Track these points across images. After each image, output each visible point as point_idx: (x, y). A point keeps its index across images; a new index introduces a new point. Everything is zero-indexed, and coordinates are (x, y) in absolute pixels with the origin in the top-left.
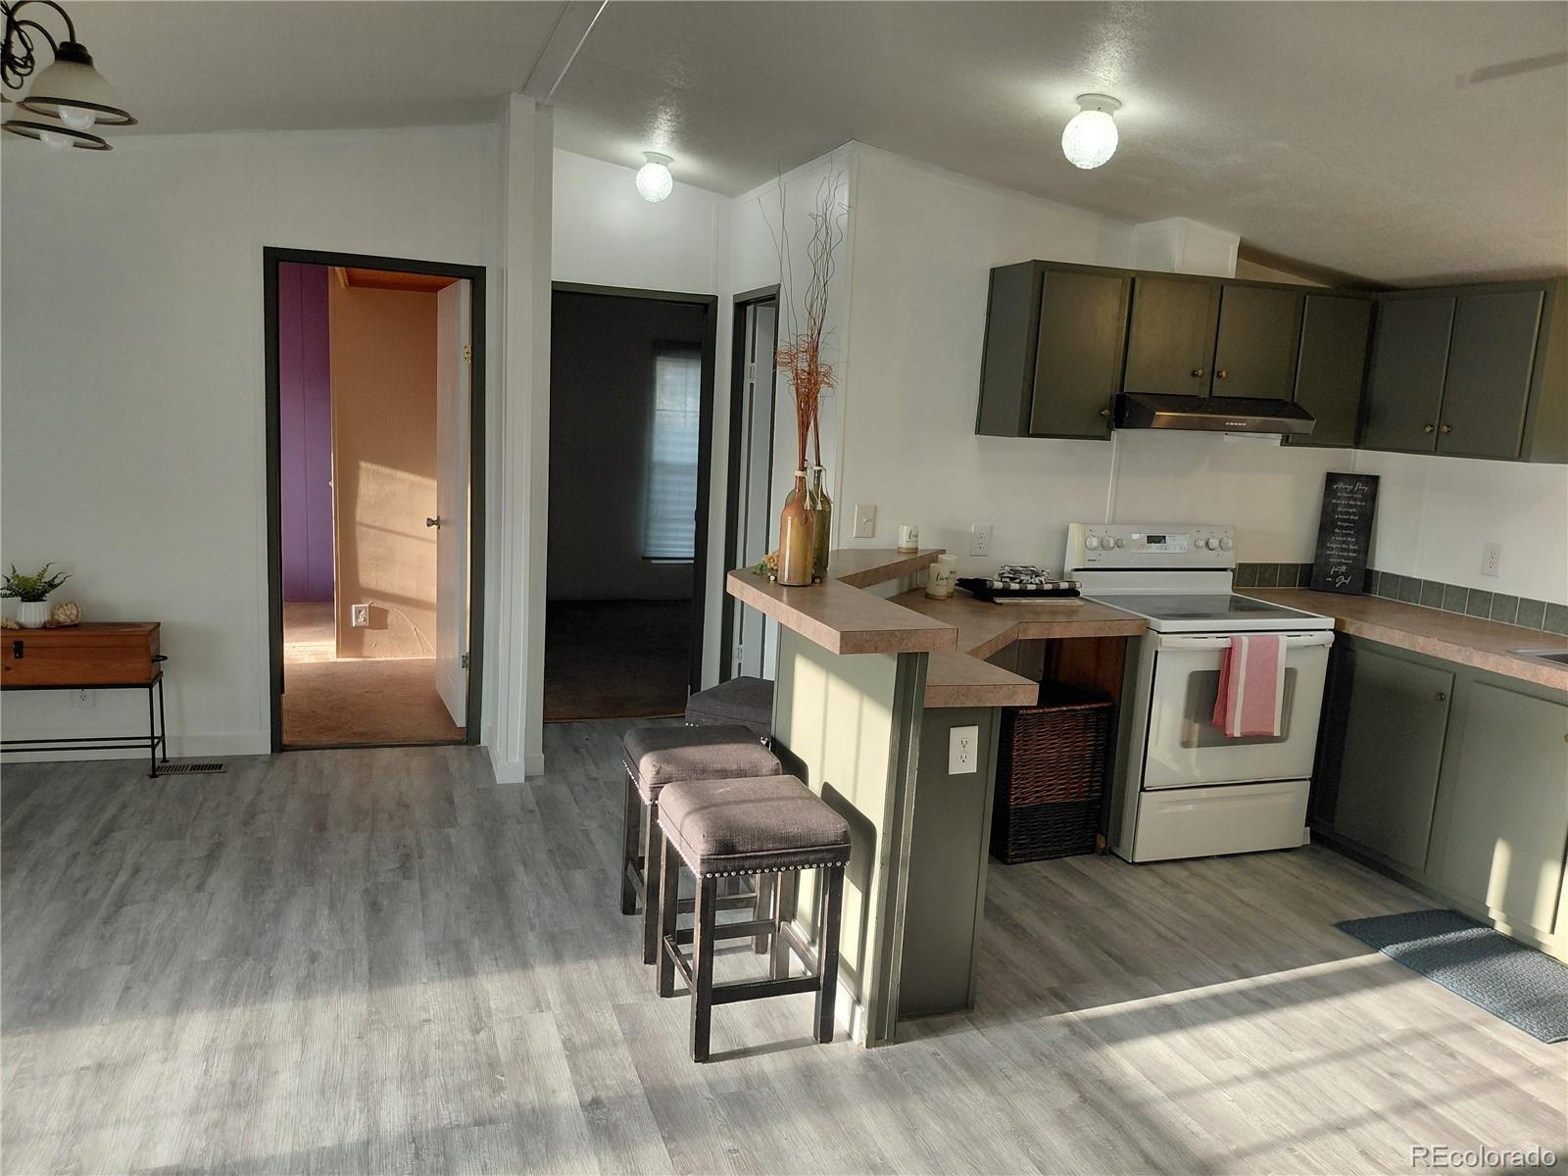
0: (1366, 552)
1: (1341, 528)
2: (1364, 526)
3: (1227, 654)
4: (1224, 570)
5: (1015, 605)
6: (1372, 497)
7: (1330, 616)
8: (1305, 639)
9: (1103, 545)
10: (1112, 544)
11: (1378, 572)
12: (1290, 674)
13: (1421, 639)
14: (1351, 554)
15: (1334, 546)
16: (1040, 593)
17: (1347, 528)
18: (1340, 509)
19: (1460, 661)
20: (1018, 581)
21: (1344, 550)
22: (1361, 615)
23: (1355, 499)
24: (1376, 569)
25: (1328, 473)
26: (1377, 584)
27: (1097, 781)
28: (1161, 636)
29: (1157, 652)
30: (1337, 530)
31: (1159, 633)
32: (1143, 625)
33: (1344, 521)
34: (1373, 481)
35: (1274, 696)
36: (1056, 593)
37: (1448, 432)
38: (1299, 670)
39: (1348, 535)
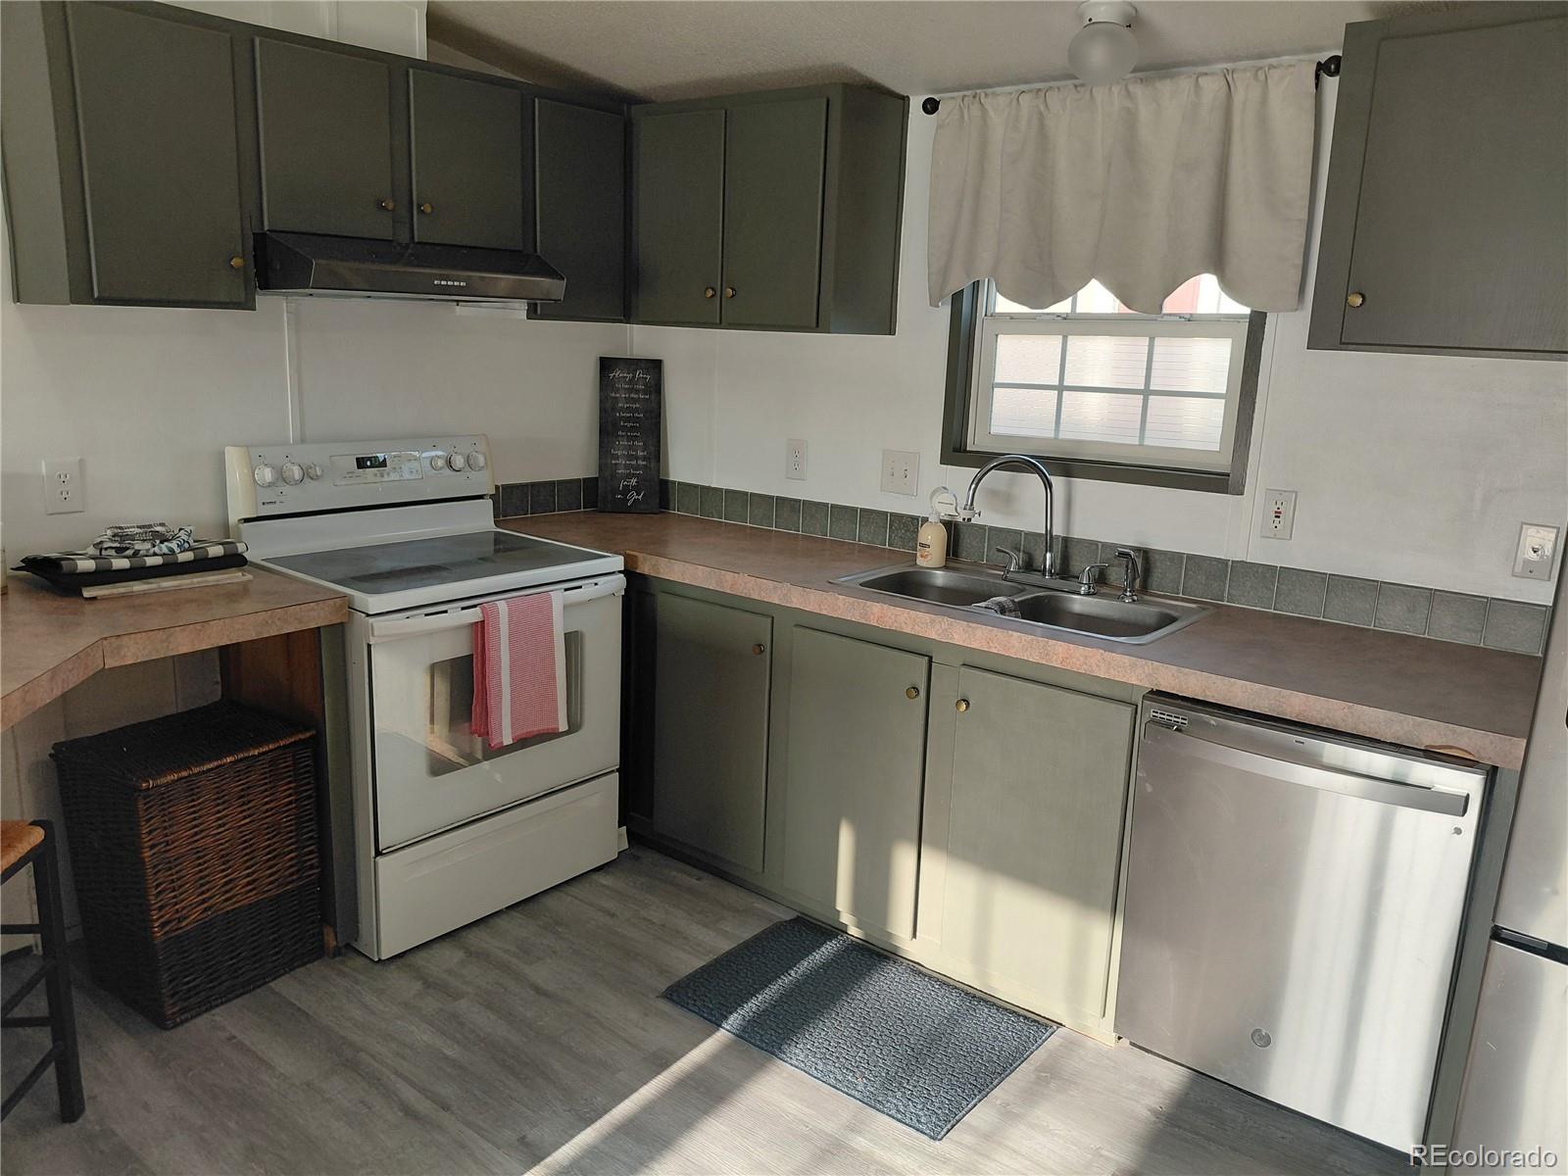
0: (658, 460)
1: (623, 429)
2: (649, 426)
3: (479, 630)
4: (480, 497)
5: (123, 596)
6: (656, 388)
7: (617, 553)
8: (588, 591)
9: (281, 477)
10: (297, 473)
11: (673, 483)
12: (573, 640)
13: (729, 576)
14: (640, 462)
15: (619, 453)
16: (171, 568)
17: (631, 429)
18: (620, 405)
19: (777, 602)
20: (129, 552)
21: (630, 458)
22: (658, 547)
23: (637, 391)
24: (671, 479)
25: (601, 358)
26: (675, 497)
27: (311, 852)
28: (371, 620)
29: (369, 646)
30: (620, 433)
31: (368, 615)
32: (341, 606)
33: (628, 420)
34: (656, 365)
35: (553, 678)
36: (203, 564)
37: (733, 296)
38: (584, 630)
39: (634, 438)
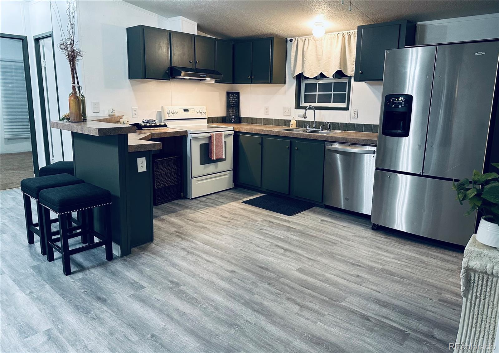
1: (232, 106)
2: (237, 105)
4: (205, 118)
6: (238, 98)
7: (232, 127)
11: (242, 117)
13: (254, 130)
14: (235, 113)
15: (231, 111)
16: (156, 126)
17: (233, 106)
18: (231, 101)
19: (263, 133)
20: (149, 123)
21: (233, 112)
22: (239, 126)
23: (234, 99)
25: (227, 92)
26: (242, 120)
29: (191, 139)
31: (191, 134)
32: (186, 132)
33: (232, 104)
34: (238, 93)
36: (161, 126)
37: (254, 78)
39: (234, 108)
